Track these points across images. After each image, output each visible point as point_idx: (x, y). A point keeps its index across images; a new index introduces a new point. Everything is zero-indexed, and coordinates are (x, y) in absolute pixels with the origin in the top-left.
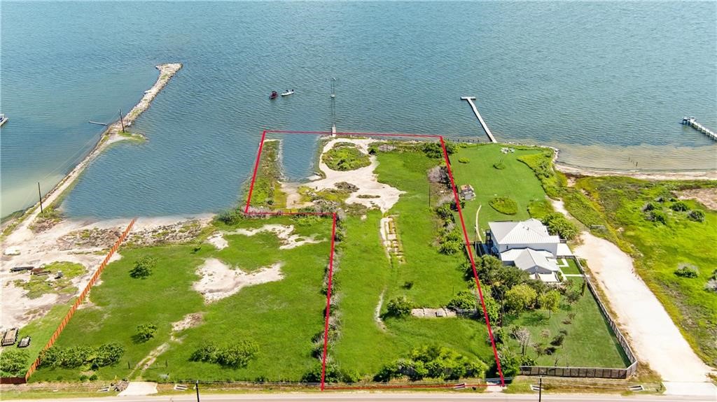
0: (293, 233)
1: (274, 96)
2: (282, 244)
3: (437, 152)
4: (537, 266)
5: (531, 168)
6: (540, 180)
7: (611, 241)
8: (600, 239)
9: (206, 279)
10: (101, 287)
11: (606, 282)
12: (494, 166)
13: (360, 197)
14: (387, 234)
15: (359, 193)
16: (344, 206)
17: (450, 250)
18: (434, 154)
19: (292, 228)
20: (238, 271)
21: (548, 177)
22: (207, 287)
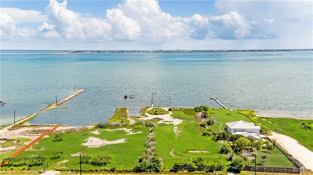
0: (132, 131)
1: (126, 97)
2: (126, 133)
3: (200, 109)
4: (250, 136)
5: (244, 115)
6: (249, 118)
7: (286, 135)
8: (280, 134)
9: (89, 142)
10: (37, 144)
11: (285, 146)
12: (227, 114)
13: (164, 121)
14: (176, 131)
15: (163, 120)
16: (157, 124)
17: (207, 134)
18: (199, 110)
19: (131, 129)
20: (104, 140)
21: (253, 117)
22: (89, 144)
